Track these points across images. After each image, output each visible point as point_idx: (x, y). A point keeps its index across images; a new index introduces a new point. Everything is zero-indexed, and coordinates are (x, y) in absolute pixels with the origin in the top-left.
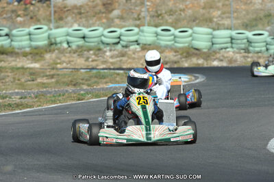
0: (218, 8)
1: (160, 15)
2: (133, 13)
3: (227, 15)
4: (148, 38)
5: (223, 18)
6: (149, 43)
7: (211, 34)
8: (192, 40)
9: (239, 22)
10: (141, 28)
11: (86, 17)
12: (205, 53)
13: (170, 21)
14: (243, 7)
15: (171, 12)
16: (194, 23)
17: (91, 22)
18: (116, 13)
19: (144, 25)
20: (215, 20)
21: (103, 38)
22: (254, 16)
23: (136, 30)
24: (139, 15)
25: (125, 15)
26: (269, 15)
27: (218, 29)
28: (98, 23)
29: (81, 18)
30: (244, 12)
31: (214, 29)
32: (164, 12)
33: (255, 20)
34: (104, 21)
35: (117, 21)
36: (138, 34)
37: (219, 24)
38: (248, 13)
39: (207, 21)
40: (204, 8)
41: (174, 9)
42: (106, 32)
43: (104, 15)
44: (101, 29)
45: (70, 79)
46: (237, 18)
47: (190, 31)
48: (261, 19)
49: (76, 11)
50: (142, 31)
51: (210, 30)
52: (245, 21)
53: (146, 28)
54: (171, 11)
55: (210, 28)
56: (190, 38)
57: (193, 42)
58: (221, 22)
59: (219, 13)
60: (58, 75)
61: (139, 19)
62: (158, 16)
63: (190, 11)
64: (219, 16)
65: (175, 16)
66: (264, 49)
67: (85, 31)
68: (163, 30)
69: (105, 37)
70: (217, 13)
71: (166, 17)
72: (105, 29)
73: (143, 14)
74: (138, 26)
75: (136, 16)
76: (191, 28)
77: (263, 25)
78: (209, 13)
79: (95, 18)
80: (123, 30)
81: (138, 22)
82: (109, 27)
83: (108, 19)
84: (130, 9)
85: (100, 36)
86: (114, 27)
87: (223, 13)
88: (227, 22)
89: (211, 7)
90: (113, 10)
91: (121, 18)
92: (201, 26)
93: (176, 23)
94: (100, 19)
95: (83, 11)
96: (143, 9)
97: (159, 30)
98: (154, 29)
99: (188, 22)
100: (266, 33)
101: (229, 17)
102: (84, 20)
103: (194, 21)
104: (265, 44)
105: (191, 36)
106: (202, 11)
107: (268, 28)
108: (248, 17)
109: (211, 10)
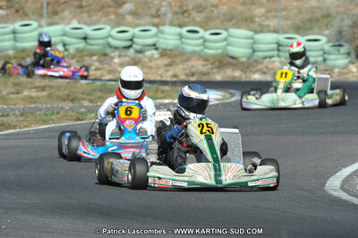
0: (261, 5)
1: (186, 11)
2: (150, 8)
3: (274, 14)
4: (168, 41)
5: (267, 18)
6: (170, 47)
7: (252, 38)
8: (228, 45)
9: (289, 23)
10: (161, 28)
11: (89, 11)
12: (242, 63)
13: (198, 19)
14: (294, 4)
15: (200, 9)
16: (230, 24)
17: (94, 18)
18: (128, 7)
19: (164, 25)
20: (257, 19)
21: (110, 40)
22: (308, 16)
23: (154, 30)
24: (158, 10)
25: (140, 11)
26: (328, 16)
27: (261, 32)
28: (103, 19)
29: (81, 13)
30: (295, 11)
31: (256, 32)
32: (190, 7)
33: (310, 21)
34: (113, 17)
35: (129, 18)
36: (156, 35)
37: (261, 25)
38: (300, 12)
39: (247, 21)
40: (243, 4)
41: (204, 4)
42: (114, 32)
43: (112, 10)
44: (108, 28)
45: (66, 92)
46: (286, 18)
47: (224, 34)
48: (317, 20)
49: (76, 3)
50: (162, 32)
51: (250, 33)
52: (297, 22)
53: (166, 29)
54: (200, 6)
55: (250, 30)
56: (225, 43)
57: (229, 48)
58: (264, 23)
59: (263, 10)
60: (51, 87)
61: (158, 16)
62: (183, 13)
63: (225, 8)
64: (263, 15)
65: (204, 14)
66: (320, 59)
67: (87, 30)
68: (189, 31)
69: (113, 38)
70: (259, 11)
71: (194, 14)
72: (113, 28)
73: (163, 10)
74: (156, 25)
75: (154, 12)
76: (226, 30)
77: (320, 28)
78: (249, 10)
79: (100, 14)
80: (136, 31)
81: (156, 20)
82: (119, 25)
83: (117, 15)
84: (147, 3)
85: (107, 37)
86: (125, 25)
87: (268, 11)
88: (272, 23)
89: (253, 3)
90: (124, 3)
91: (134, 14)
92: (239, 28)
93: (206, 23)
94: (107, 15)
95: (84, 4)
96: (164, 4)
97: (184, 31)
98: (177, 30)
99: (222, 23)
100: (324, 39)
101: (276, 17)
102: (85, 15)
103: (230, 20)
104: (321, 53)
105: (225, 40)
106: (241, 8)
107: (326, 32)
108: (300, 17)
109: (253, 7)
